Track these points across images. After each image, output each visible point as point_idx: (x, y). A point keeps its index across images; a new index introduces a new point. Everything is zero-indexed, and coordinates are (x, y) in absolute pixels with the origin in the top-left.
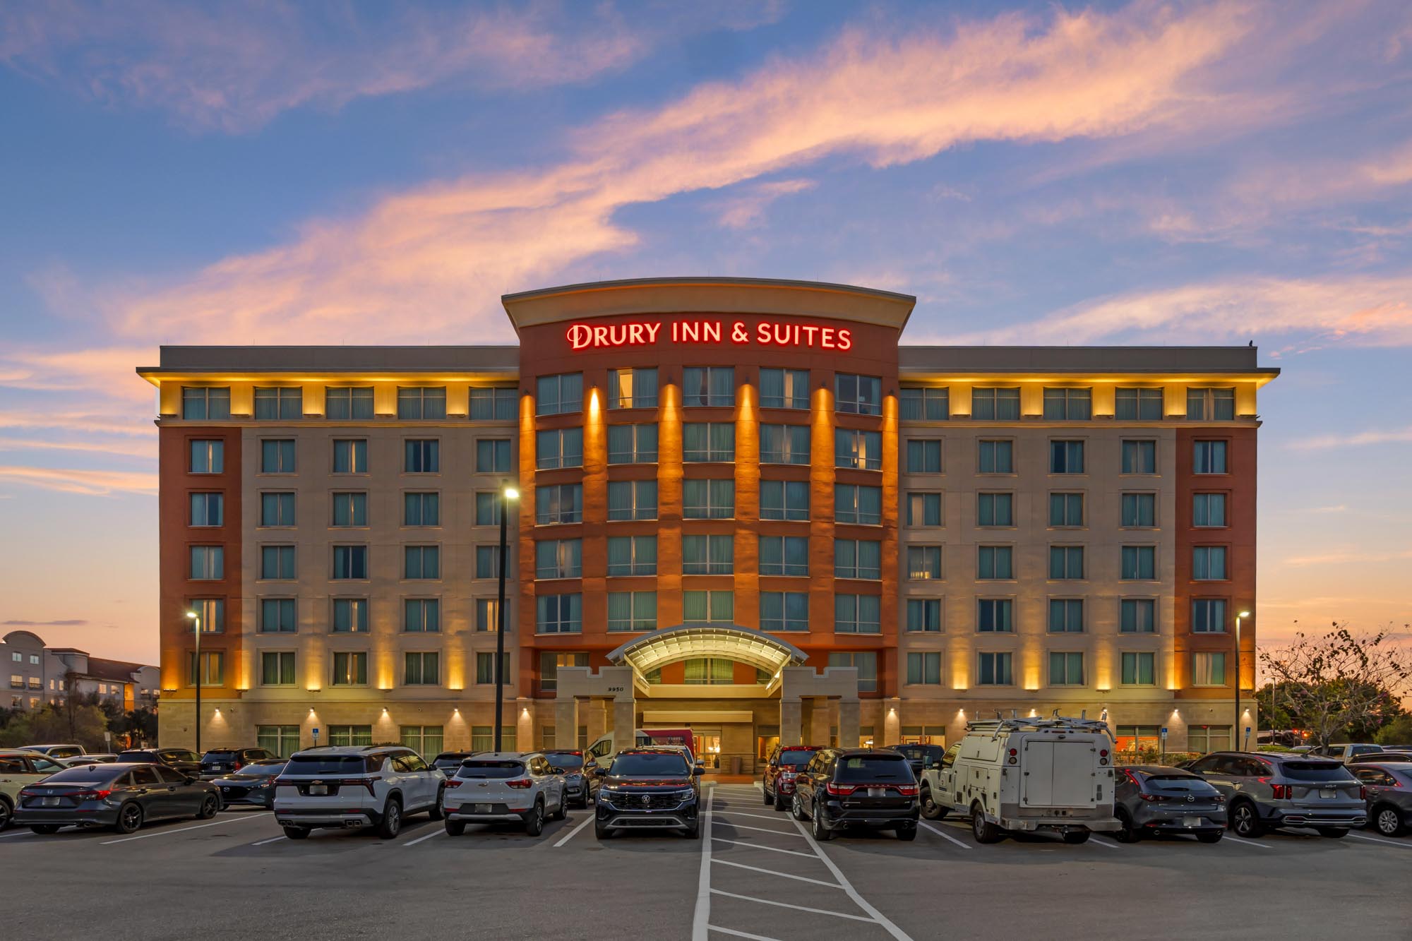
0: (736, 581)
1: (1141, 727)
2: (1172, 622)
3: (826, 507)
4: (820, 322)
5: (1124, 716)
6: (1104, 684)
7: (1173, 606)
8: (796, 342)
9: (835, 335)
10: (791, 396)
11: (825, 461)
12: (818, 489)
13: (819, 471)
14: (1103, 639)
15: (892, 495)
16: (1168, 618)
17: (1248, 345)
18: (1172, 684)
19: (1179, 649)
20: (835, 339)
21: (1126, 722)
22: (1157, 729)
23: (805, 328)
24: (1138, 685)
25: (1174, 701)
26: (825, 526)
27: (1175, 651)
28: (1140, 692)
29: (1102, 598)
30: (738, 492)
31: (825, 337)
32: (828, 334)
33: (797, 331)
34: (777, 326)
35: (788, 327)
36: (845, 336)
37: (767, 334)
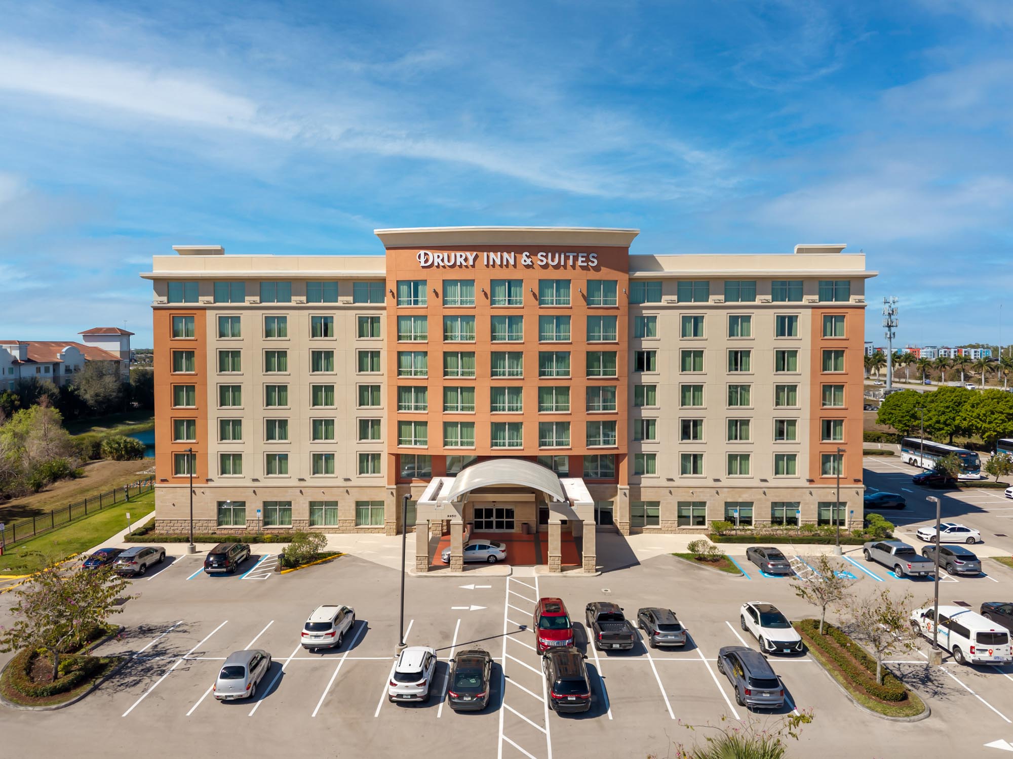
8: (562, 263)
9: (587, 257)
31: (580, 259)
32: (582, 257)
33: (563, 256)
34: (550, 255)
35: (557, 255)
36: (593, 257)
37: (543, 259)
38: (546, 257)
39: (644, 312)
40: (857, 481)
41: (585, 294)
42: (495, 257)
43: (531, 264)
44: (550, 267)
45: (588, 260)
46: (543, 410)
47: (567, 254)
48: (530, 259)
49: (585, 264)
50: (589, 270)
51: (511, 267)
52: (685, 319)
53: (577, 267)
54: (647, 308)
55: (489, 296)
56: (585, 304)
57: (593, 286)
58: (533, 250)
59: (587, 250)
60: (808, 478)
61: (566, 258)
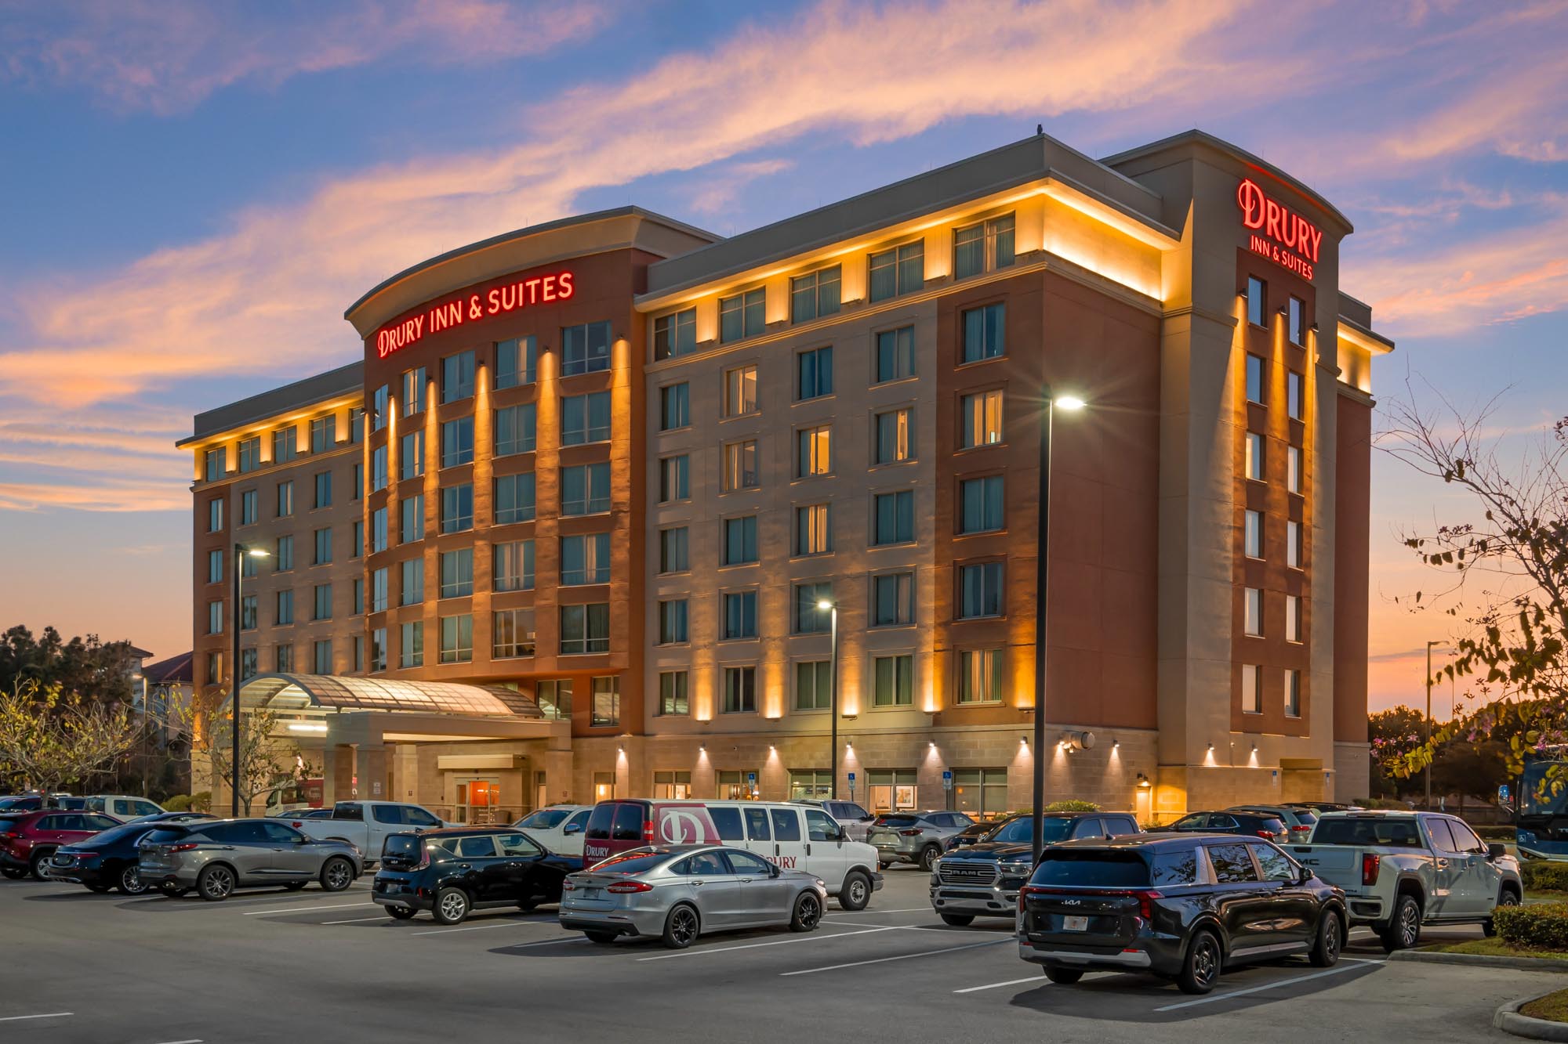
0: (474, 601)
1: (899, 772)
2: (932, 605)
3: (549, 499)
4: (538, 272)
5: (873, 755)
6: (851, 705)
7: (933, 580)
8: (521, 304)
9: (555, 284)
10: (525, 369)
11: (549, 442)
12: (542, 479)
13: (543, 456)
14: (850, 639)
15: (623, 470)
16: (930, 601)
17: (1036, 134)
18: (931, 702)
19: (939, 647)
20: (557, 288)
21: (875, 764)
22: (909, 773)
23: (528, 284)
24: (893, 707)
25: (931, 730)
26: (550, 523)
27: (935, 651)
28: (892, 718)
29: (848, 577)
30: (477, 496)
31: (546, 288)
32: (549, 284)
34: (504, 290)
35: (513, 287)
36: (566, 280)
37: (496, 302)
38: (500, 297)
42: (441, 316)
43: (481, 317)
44: (508, 316)
48: (480, 308)
53: (545, 305)
59: (552, 266)
61: (527, 290)
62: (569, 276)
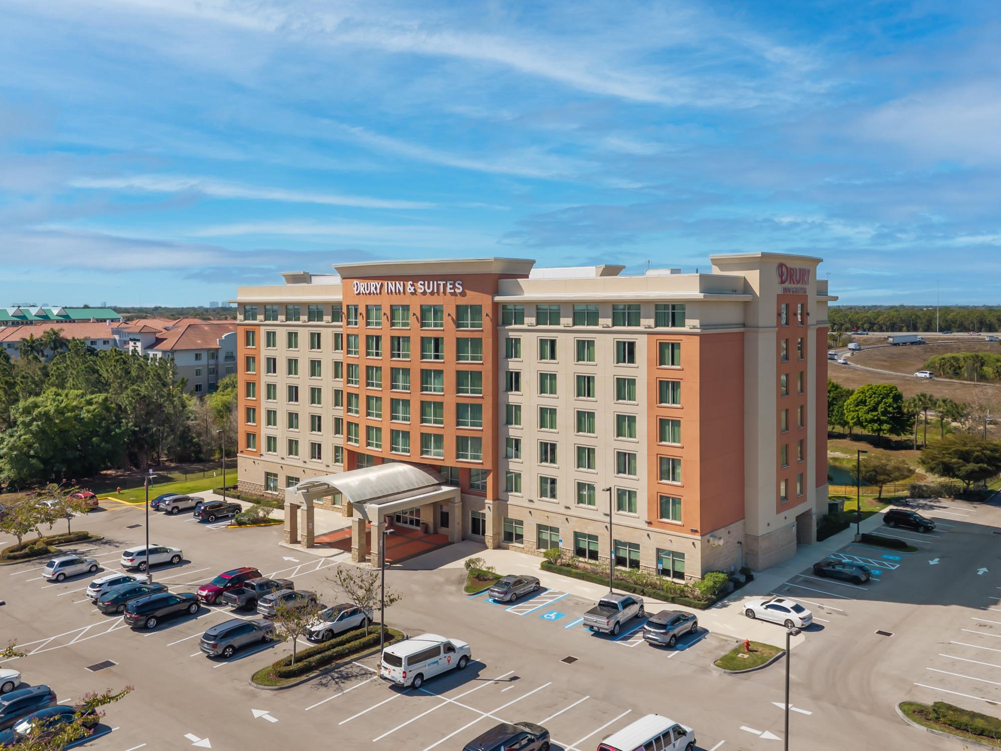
4: (445, 278)
8: (435, 290)
9: (454, 285)
24: (627, 513)
31: (449, 286)
32: (450, 284)
33: (435, 282)
34: (426, 282)
35: (431, 282)
36: (459, 284)
37: (422, 287)
38: (424, 285)
39: (510, 334)
40: (695, 531)
41: (455, 318)
42: (391, 285)
43: (413, 291)
44: (428, 294)
45: (454, 287)
46: (425, 422)
47: (439, 282)
48: (413, 288)
49: (453, 291)
50: (457, 296)
51: (402, 294)
52: (542, 342)
53: (448, 294)
54: (513, 331)
55: (389, 319)
56: (455, 327)
57: (461, 311)
58: (415, 278)
59: (452, 278)
60: (646, 520)
61: (438, 285)
62: (461, 283)
